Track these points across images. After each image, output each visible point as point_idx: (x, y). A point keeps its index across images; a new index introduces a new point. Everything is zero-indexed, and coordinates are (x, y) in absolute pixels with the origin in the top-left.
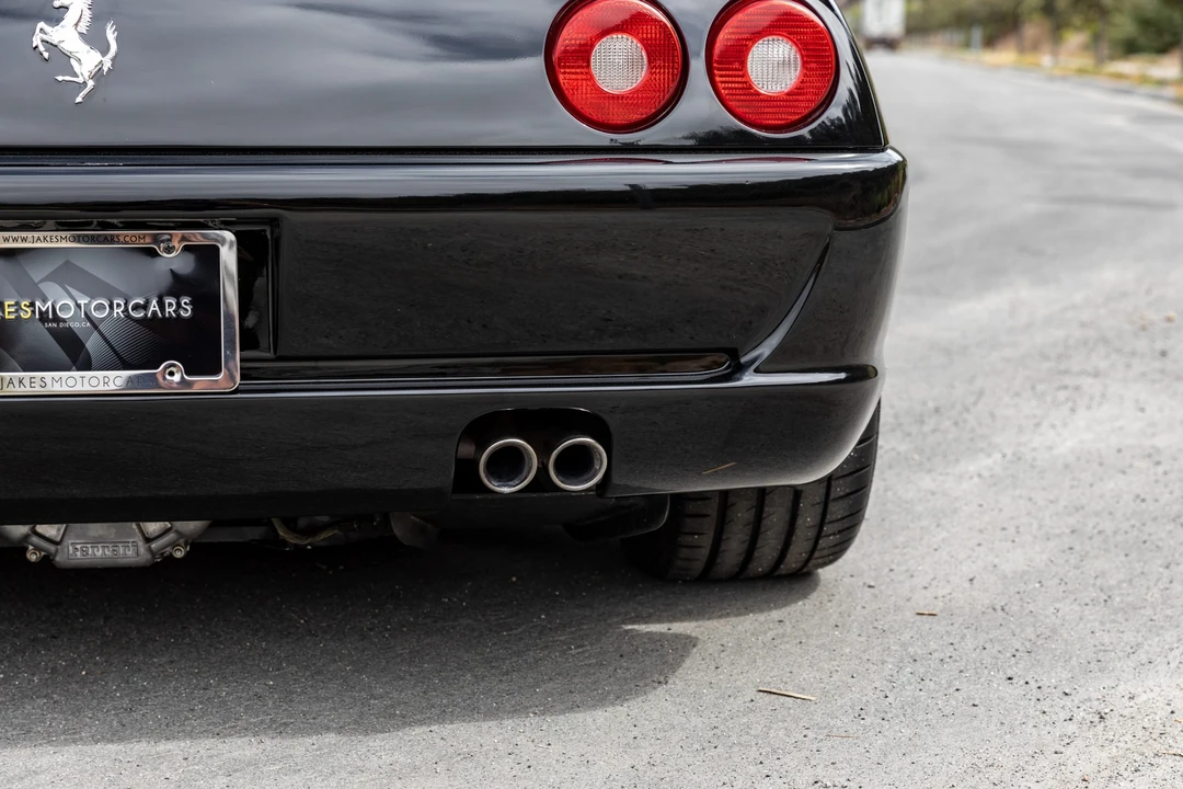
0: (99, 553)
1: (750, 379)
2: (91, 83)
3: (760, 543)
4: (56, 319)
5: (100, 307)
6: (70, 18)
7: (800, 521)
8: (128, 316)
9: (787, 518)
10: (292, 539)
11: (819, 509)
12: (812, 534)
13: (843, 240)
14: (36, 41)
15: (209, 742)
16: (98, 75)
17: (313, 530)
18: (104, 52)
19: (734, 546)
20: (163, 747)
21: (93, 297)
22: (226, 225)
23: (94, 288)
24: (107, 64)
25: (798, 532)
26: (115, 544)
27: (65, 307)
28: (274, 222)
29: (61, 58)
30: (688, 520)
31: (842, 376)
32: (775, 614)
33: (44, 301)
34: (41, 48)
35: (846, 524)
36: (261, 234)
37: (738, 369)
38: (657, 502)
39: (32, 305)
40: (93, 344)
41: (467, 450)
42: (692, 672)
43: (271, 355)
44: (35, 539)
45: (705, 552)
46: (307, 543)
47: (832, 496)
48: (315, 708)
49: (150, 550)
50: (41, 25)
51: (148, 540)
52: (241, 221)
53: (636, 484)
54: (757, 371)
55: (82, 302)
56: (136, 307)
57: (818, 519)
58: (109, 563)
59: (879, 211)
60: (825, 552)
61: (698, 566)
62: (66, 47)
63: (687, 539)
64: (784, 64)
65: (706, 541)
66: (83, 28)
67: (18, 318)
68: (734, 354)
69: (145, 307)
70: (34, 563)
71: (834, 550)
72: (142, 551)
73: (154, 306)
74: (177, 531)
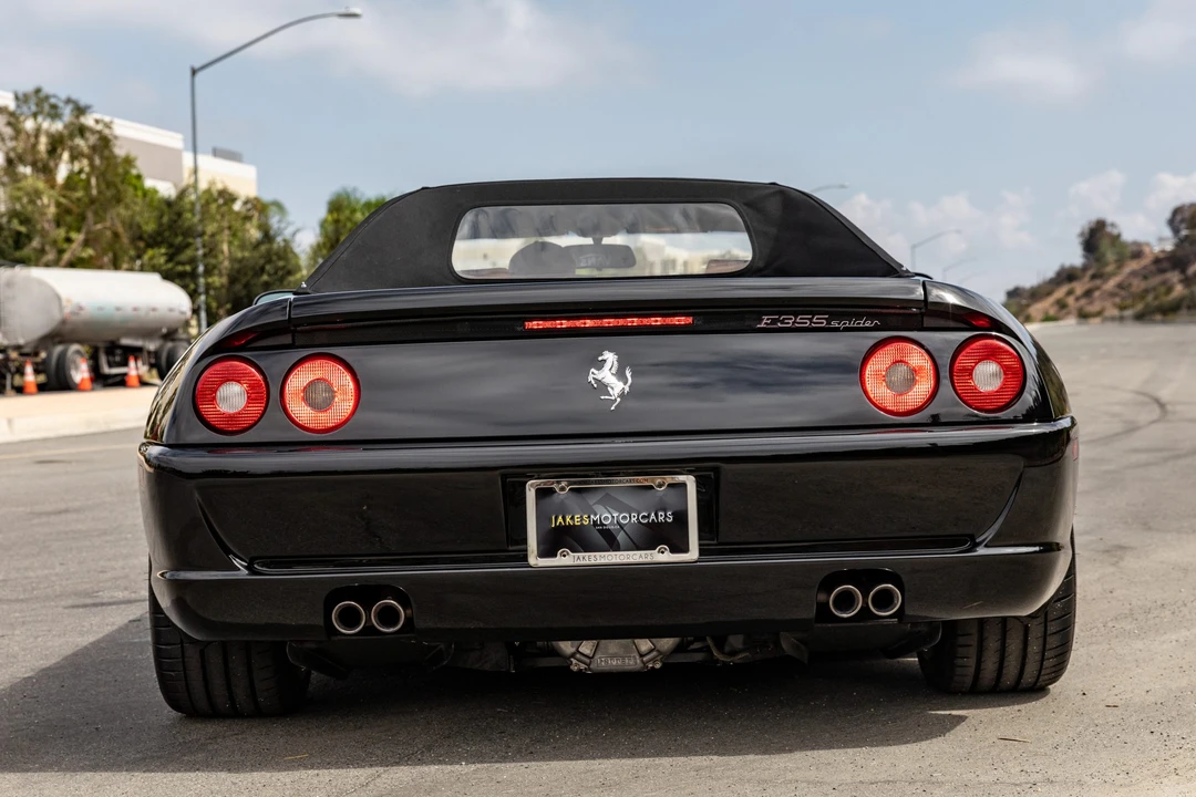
0: (614, 663)
1: (981, 551)
2: (619, 400)
3: (1006, 664)
4: (602, 524)
5: (624, 518)
6: (608, 366)
7: (1029, 649)
8: (640, 522)
9: (1021, 647)
10: (721, 658)
11: (1041, 641)
12: (1038, 657)
13: (1033, 472)
14: (590, 379)
15: (683, 759)
16: (622, 395)
17: (733, 653)
18: (625, 383)
19: (990, 665)
20: (657, 761)
21: (621, 513)
22: (690, 472)
23: (621, 508)
24: (627, 389)
25: (1029, 656)
26: (623, 658)
27: (606, 518)
28: (716, 470)
29: (603, 387)
30: (960, 649)
31: (1037, 549)
32: (1017, 707)
33: (595, 515)
34: (593, 382)
35: (1059, 651)
36: (709, 477)
37: (975, 545)
38: (933, 625)
39: (589, 517)
40: (621, 537)
41: (822, 597)
42: (960, 731)
43: (715, 542)
44: (578, 656)
45: (972, 670)
46: (730, 660)
47: (1048, 632)
48: (739, 747)
49: (642, 661)
50: (593, 370)
51: (642, 656)
52: (698, 470)
53: (924, 614)
54: (986, 546)
55: (615, 515)
56: (644, 517)
57: (1041, 647)
58: (620, 669)
59: (1052, 456)
60: (1048, 671)
61: (969, 681)
62: (606, 381)
63: (959, 662)
64: (994, 375)
65: (972, 662)
66: (614, 371)
67: (582, 524)
68: (972, 538)
69: (648, 517)
70: (576, 672)
71: (1054, 669)
72: (638, 661)
73: (653, 516)
74: (658, 651)
